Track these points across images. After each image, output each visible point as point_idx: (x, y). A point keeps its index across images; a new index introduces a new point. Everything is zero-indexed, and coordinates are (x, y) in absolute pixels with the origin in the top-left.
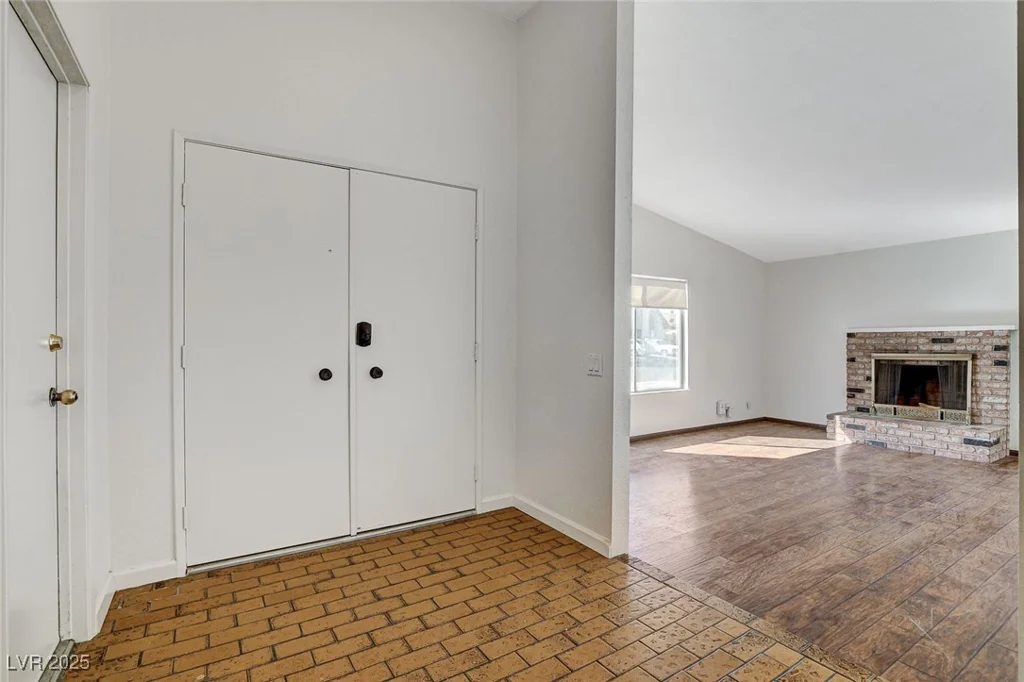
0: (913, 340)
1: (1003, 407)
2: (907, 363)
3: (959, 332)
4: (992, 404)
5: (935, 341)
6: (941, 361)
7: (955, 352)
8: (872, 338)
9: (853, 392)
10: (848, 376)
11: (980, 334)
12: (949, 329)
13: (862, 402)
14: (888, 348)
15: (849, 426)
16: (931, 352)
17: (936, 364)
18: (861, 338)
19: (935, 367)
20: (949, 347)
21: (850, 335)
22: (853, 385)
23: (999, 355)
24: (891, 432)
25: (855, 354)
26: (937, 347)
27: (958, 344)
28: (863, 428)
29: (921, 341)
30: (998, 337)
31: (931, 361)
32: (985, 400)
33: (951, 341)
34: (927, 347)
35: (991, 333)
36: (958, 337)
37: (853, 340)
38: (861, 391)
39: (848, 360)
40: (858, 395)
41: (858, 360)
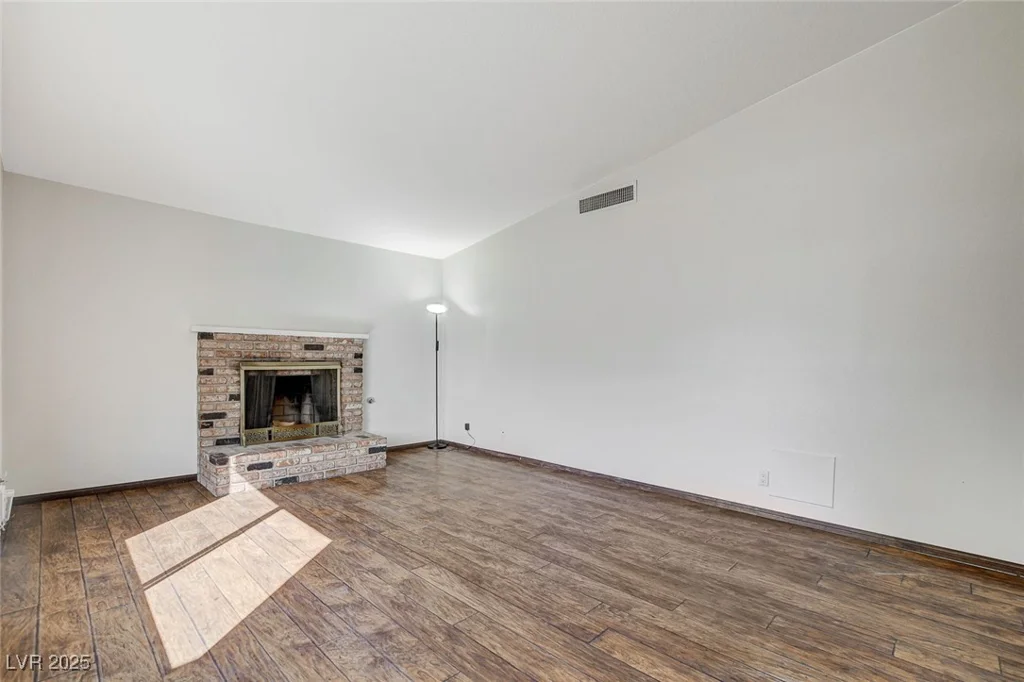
0: (287, 346)
1: (359, 413)
2: (279, 374)
3: (328, 338)
4: (352, 411)
5: (308, 347)
6: (312, 370)
7: (325, 360)
8: (237, 341)
9: (207, 420)
10: (200, 394)
11: (345, 342)
12: (320, 335)
13: (224, 431)
14: (258, 355)
15: (251, 468)
16: (304, 360)
17: (309, 373)
18: (222, 340)
19: (308, 377)
20: (318, 355)
21: (203, 336)
22: (209, 409)
23: (356, 362)
25: (213, 364)
26: (309, 355)
27: (329, 352)
28: (269, 465)
29: (295, 347)
30: (357, 345)
31: (303, 370)
32: (348, 407)
33: (320, 347)
34: (301, 355)
35: (351, 341)
36: (328, 344)
37: (206, 343)
38: (221, 416)
39: (201, 373)
40: (217, 422)
41: (217, 371)
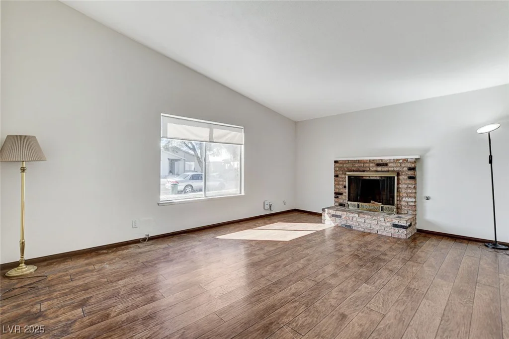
0: (367, 165)
1: (413, 204)
2: (364, 178)
3: (390, 160)
4: (407, 202)
5: (378, 165)
6: (381, 177)
7: (388, 171)
8: (346, 164)
9: (338, 194)
10: (335, 186)
11: (401, 161)
12: (386, 158)
13: (342, 201)
14: (355, 169)
15: (333, 216)
16: (376, 171)
17: (378, 178)
18: (341, 163)
19: (378, 180)
20: (385, 169)
21: (336, 162)
22: (337, 191)
23: (410, 173)
24: (354, 219)
25: (338, 173)
26: (379, 169)
27: (390, 167)
28: (340, 217)
29: (371, 165)
30: (410, 162)
31: (376, 177)
32: (403, 200)
33: (386, 165)
34: (374, 169)
35: (406, 160)
36: (390, 162)
37: (337, 165)
38: (341, 194)
39: (335, 176)
40: (340, 197)
41: (340, 176)
